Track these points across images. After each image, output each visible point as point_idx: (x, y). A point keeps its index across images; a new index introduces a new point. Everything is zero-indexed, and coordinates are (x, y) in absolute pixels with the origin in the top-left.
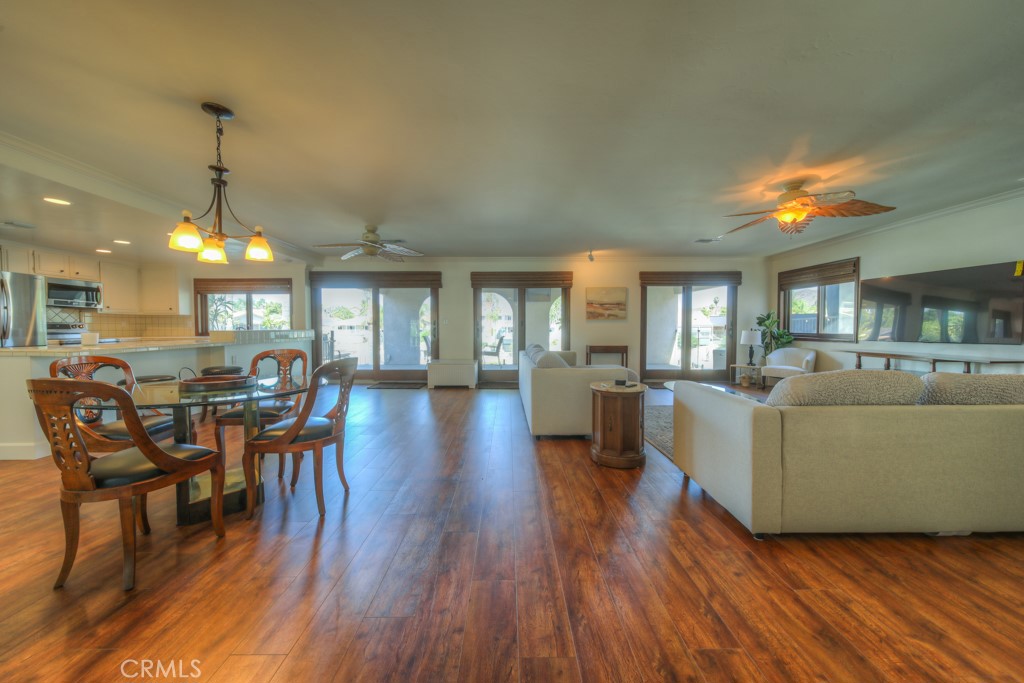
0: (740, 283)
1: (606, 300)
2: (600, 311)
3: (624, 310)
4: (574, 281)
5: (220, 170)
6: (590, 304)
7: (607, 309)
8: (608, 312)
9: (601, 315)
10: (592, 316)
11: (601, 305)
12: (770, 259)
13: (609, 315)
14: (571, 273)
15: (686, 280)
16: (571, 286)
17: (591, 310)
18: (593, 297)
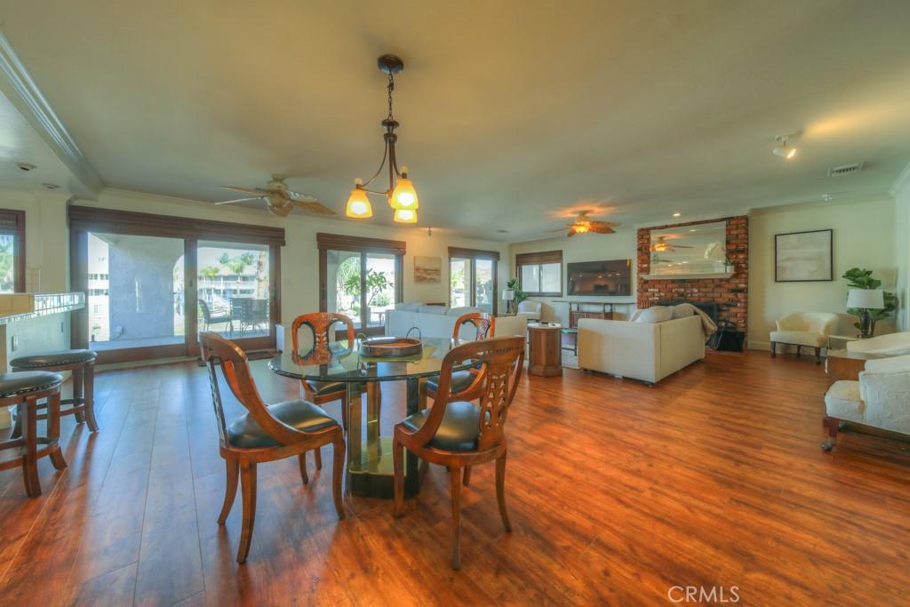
0: (499, 260)
1: (428, 267)
2: (425, 276)
3: (439, 275)
4: (406, 249)
5: (390, 124)
6: (417, 269)
7: (429, 274)
8: (429, 277)
9: (425, 279)
10: (419, 279)
11: (425, 270)
12: (512, 246)
13: (430, 279)
14: (404, 243)
15: (471, 254)
16: (405, 253)
17: (418, 274)
18: (419, 264)
